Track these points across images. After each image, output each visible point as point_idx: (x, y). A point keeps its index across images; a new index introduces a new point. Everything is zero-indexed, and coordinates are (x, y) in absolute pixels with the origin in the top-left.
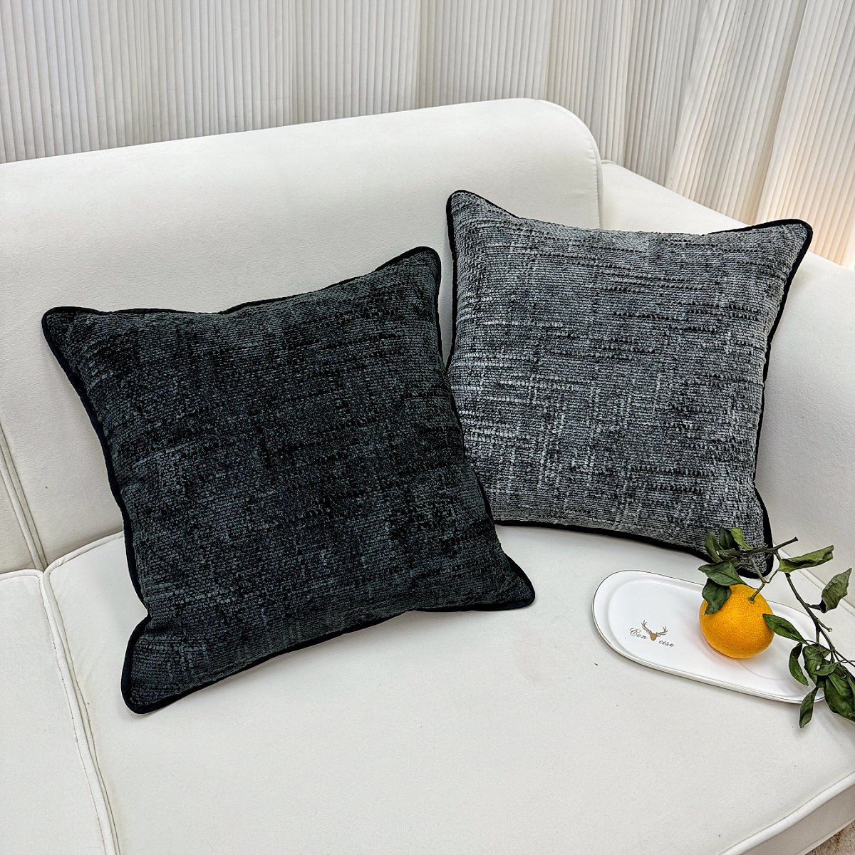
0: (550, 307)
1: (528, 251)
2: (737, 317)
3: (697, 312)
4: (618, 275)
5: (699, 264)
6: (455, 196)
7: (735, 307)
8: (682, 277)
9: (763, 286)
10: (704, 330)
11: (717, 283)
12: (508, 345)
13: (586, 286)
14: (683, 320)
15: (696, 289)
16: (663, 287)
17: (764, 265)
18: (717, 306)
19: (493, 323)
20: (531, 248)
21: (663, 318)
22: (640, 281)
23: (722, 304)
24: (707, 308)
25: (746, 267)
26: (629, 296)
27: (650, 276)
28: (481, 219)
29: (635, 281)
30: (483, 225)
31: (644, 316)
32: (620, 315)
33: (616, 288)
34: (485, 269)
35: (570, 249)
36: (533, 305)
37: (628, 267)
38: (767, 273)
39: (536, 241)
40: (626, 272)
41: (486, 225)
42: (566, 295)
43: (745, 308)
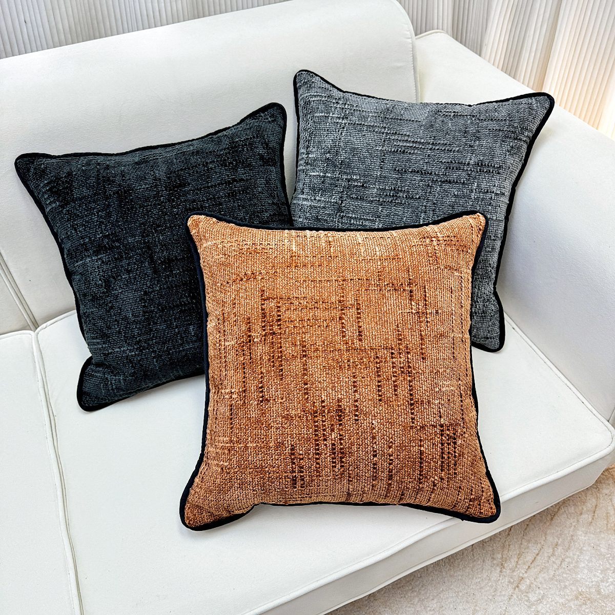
0: (351, 164)
1: (340, 121)
2: (483, 172)
3: (453, 169)
4: (400, 140)
5: (460, 131)
6: (299, 75)
7: (482, 165)
8: (445, 142)
9: (506, 147)
10: (457, 182)
11: (471, 146)
12: (324, 191)
13: (377, 148)
14: (442, 175)
15: (454, 151)
16: (430, 149)
17: (509, 131)
18: (469, 164)
19: (315, 174)
20: (343, 118)
21: (428, 173)
22: (415, 145)
23: (472, 162)
24: (460, 166)
25: (494, 133)
26: (406, 157)
27: (422, 141)
28: (312, 94)
29: (411, 145)
30: (314, 99)
31: (415, 172)
32: (398, 170)
33: (398, 150)
34: (312, 133)
35: (369, 119)
36: (340, 162)
37: (408, 134)
38: (511, 137)
39: (347, 112)
40: (406, 138)
41: (316, 99)
42: (363, 155)
43: (490, 164)
